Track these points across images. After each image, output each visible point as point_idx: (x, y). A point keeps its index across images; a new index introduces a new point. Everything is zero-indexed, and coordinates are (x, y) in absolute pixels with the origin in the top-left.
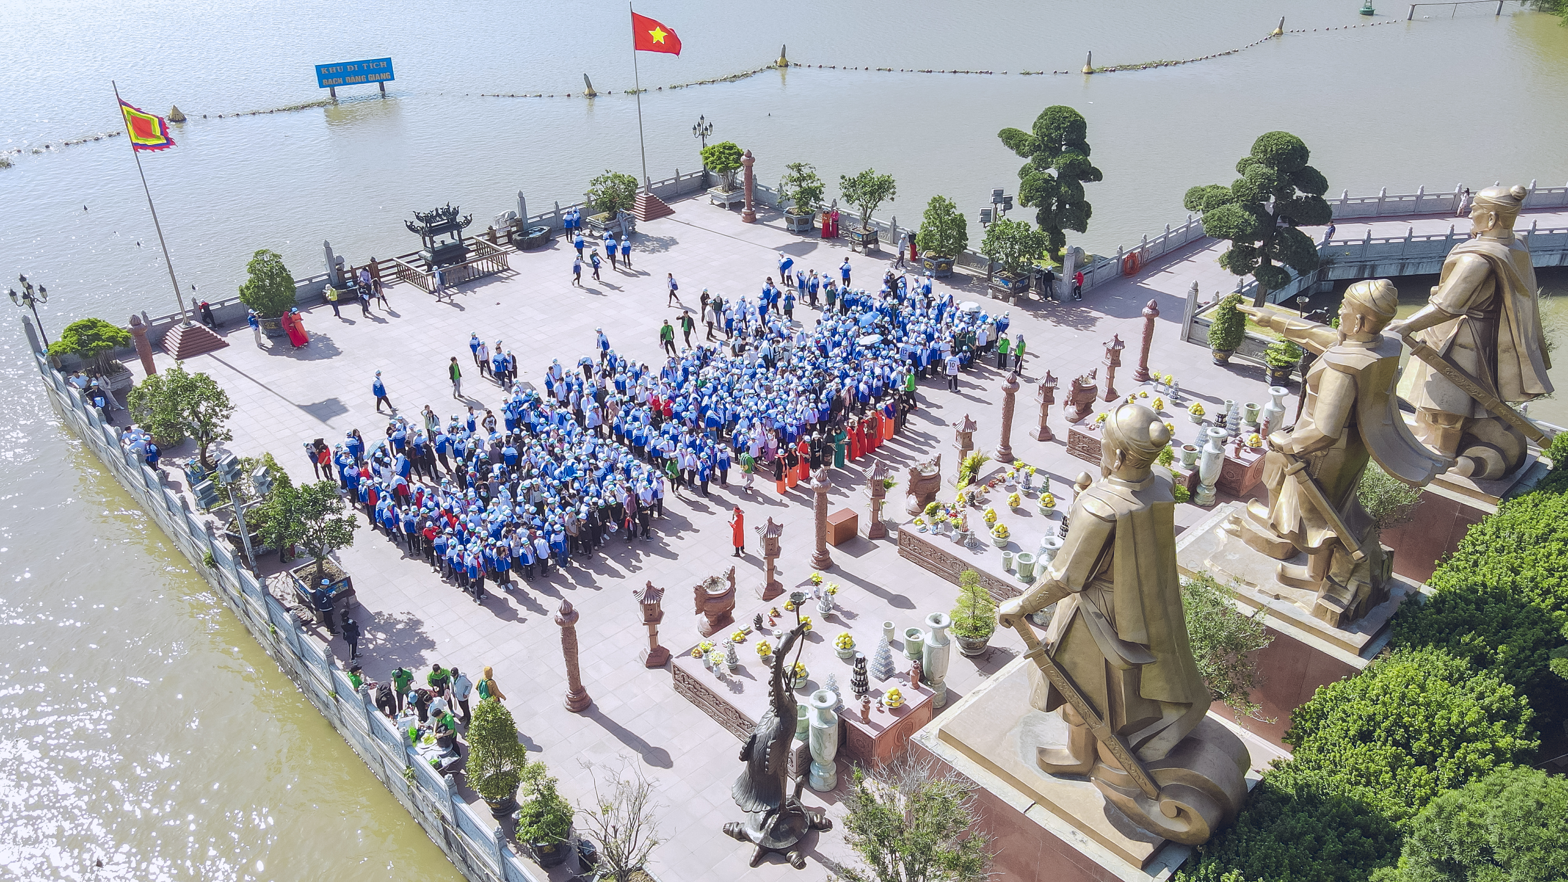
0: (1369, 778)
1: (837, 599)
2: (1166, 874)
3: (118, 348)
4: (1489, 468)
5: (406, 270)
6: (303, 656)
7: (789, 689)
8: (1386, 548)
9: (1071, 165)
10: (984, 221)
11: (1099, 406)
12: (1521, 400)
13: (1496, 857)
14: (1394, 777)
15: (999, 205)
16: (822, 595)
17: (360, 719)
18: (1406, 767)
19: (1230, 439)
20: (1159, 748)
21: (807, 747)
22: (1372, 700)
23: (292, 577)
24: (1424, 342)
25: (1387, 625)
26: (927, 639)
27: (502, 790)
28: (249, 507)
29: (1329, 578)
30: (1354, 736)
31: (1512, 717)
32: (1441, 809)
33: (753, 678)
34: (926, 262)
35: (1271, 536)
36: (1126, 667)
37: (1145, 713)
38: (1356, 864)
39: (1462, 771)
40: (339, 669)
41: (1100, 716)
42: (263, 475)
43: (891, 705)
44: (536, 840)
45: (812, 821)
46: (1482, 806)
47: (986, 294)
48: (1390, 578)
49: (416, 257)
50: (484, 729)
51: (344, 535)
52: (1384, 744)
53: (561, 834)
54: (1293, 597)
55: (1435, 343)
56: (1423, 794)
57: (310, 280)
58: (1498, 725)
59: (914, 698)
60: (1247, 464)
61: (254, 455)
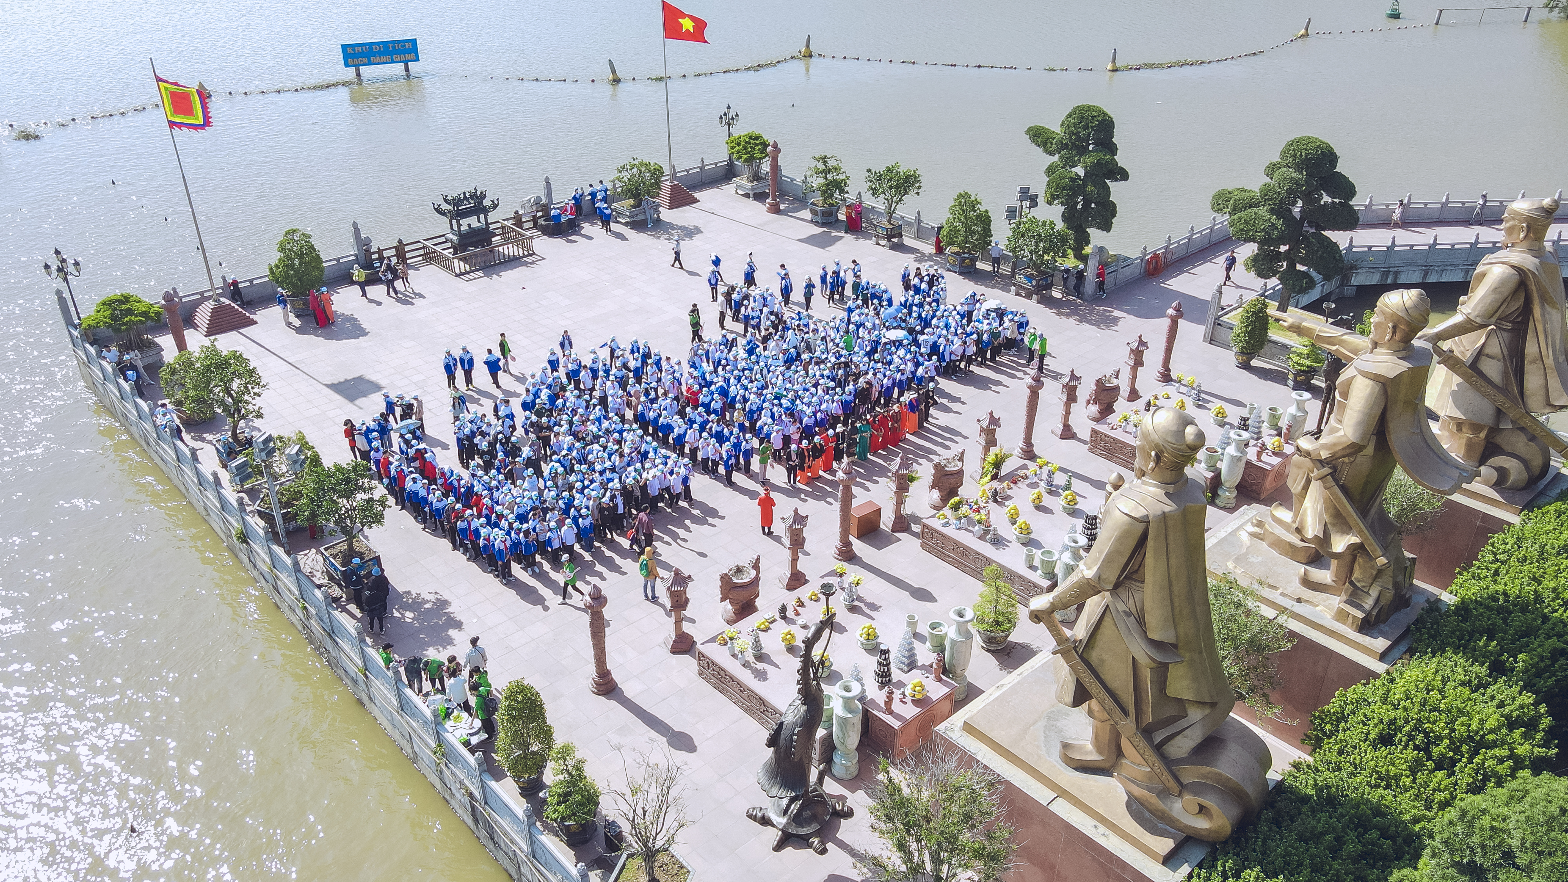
0: (1389, 781)
1: (861, 591)
2: (1185, 869)
3: (149, 323)
4: (1512, 479)
5: (432, 252)
6: (333, 632)
7: (816, 678)
8: (1408, 555)
9: (1098, 164)
10: (1009, 218)
11: (1121, 406)
12: (1547, 411)
13: (1518, 861)
14: (1414, 781)
15: (1024, 203)
16: (846, 585)
17: (389, 696)
18: (1426, 772)
19: (1252, 442)
20: (1182, 746)
21: (830, 735)
22: (1394, 705)
23: (323, 554)
24: (1452, 351)
25: (1407, 631)
26: (951, 632)
27: (531, 768)
28: (282, 484)
29: (1352, 583)
30: (1374, 739)
31: (1531, 725)
32: (1464, 813)
33: (777, 666)
34: (950, 258)
35: (1295, 540)
36: (1154, 665)
37: (1170, 711)
38: (1375, 864)
39: (1480, 777)
40: (369, 646)
41: (1125, 713)
42: (297, 453)
43: (914, 696)
44: (563, 819)
45: (834, 807)
46: (1505, 811)
47: (1009, 291)
48: (1412, 584)
49: (443, 239)
50: (514, 709)
51: (376, 515)
52: (1406, 747)
53: (588, 814)
54: (1315, 600)
55: (1462, 353)
56: (1442, 798)
57: (338, 260)
58: (1517, 733)
59: (937, 691)
60: (1268, 468)
61: (286, 433)
